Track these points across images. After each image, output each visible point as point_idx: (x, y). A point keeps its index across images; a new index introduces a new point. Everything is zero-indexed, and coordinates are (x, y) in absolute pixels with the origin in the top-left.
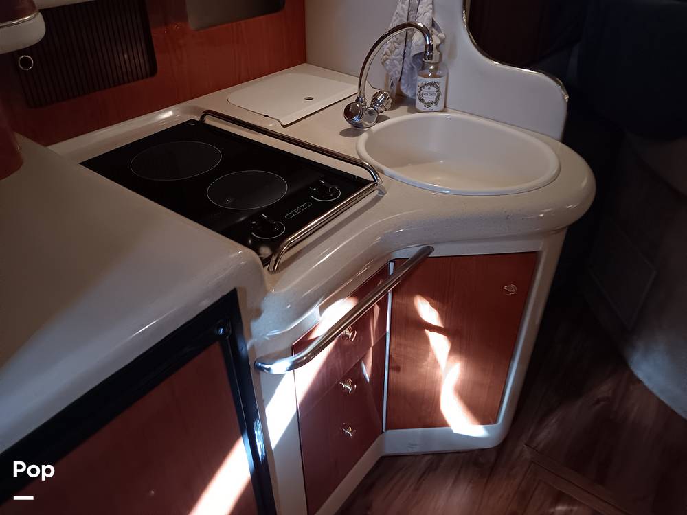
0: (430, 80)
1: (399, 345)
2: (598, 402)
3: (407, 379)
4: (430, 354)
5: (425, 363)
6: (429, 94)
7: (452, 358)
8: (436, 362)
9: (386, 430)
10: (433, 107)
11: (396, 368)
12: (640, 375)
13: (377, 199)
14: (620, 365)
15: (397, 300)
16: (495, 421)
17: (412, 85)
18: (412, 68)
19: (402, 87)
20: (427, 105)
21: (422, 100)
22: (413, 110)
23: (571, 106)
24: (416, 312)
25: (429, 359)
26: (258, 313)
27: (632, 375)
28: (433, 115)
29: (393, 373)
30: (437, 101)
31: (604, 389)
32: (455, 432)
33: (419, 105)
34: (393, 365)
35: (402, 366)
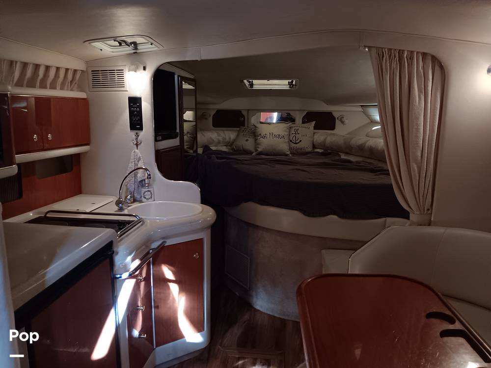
0: (147, 190)
1: (157, 293)
2: (245, 322)
3: (163, 311)
4: (171, 295)
5: (169, 301)
6: (148, 195)
7: (180, 295)
8: (174, 299)
9: (156, 347)
10: (150, 200)
11: (157, 307)
12: (258, 307)
13: (142, 225)
14: (250, 306)
15: (154, 269)
16: (203, 330)
17: (139, 193)
18: (139, 186)
19: (135, 194)
20: (147, 199)
21: (145, 198)
22: (141, 202)
23: (201, 192)
24: (163, 274)
25: (171, 298)
26: (117, 253)
27: (255, 309)
28: (150, 202)
29: (156, 310)
30: (151, 197)
31: (246, 317)
32: (187, 341)
33: (144, 200)
34: (156, 305)
35: (159, 305)
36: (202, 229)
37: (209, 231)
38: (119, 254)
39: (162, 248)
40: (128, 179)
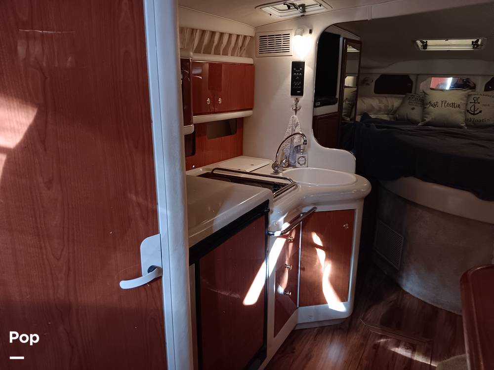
0: (302, 155)
1: (304, 255)
2: (391, 302)
3: (308, 274)
4: (317, 260)
5: (315, 266)
6: (302, 161)
7: (326, 262)
8: (320, 264)
9: (299, 307)
10: (303, 166)
11: (303, 269)
12: (407, 290)
14: (398, 287)
15: (304, 232)
16: (347, 300)
17: (294, 159)
18: (294, 151)
19: (290, 159)
20: (301, 165)
21: (299, 163)
22: (294, 167)
24: (311, 239)
25: (317, 263)
26: (272, 212)
27: (404, 291)
28: (304, 168)
29: (302, 271)
30: (305, 163)
31: (393, 297)
32: (330, 307)
33: (297, 165)
34: (302, 267)
35: (305, 267)
36: (354, 200)
37: (362, 203)
38: (274, 213)
39: (312, 213)
40: (284, 143)
